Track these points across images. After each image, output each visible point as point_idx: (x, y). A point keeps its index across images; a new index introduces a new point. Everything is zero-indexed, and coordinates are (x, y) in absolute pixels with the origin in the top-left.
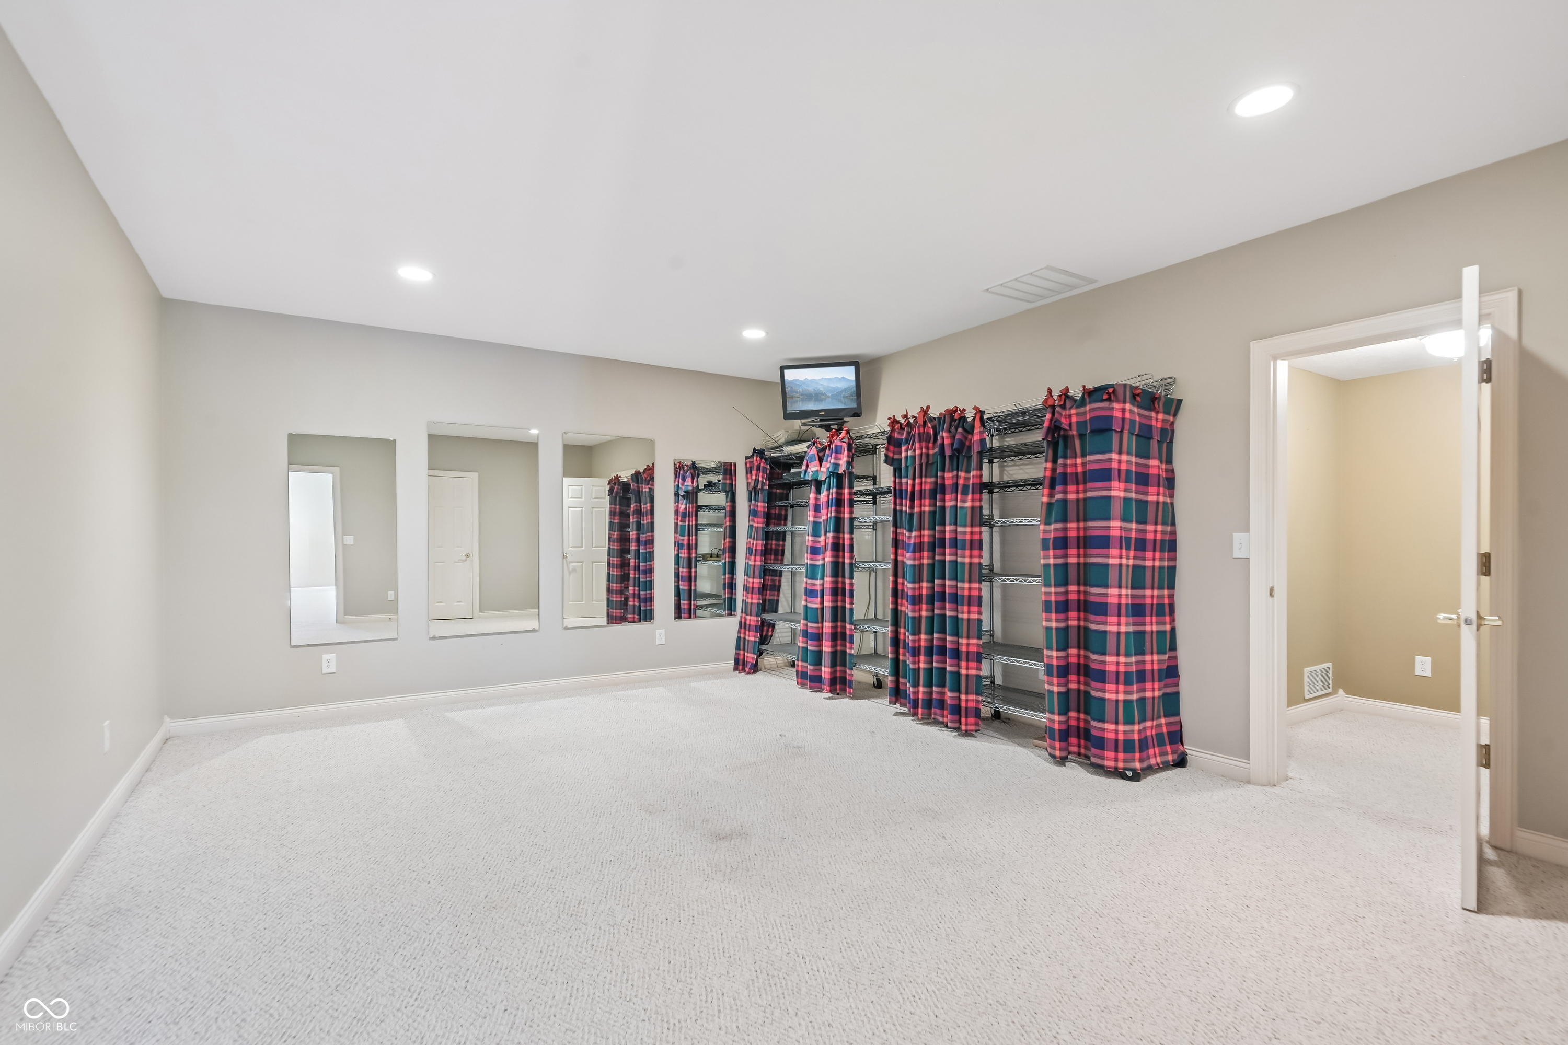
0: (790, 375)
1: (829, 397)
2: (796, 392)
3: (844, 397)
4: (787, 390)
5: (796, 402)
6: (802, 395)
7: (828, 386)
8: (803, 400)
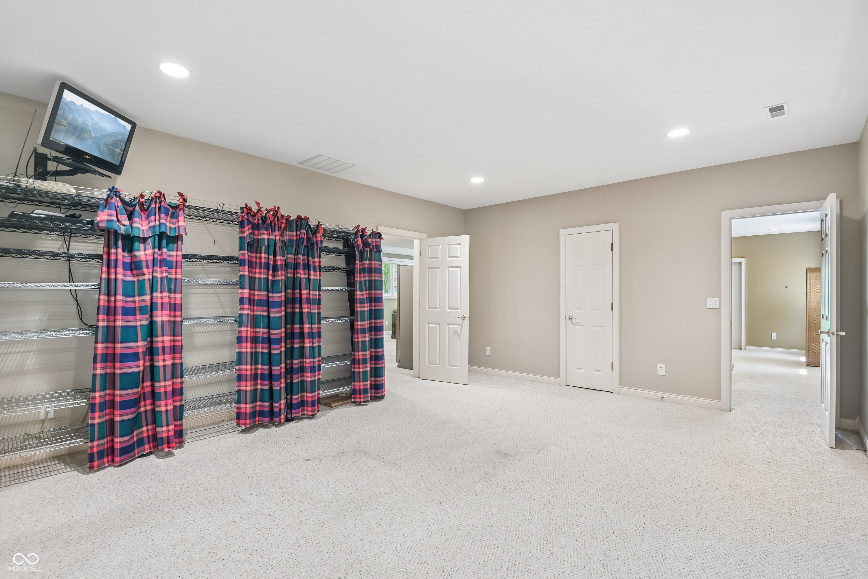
0: (68, 95)
1: (91, 137)
2: (65, 119)
3: (104, 144)
4: (60, 112)
5: (60, 131)
6: (69, 124)
7: (97, 124)
8: (67, 132)
